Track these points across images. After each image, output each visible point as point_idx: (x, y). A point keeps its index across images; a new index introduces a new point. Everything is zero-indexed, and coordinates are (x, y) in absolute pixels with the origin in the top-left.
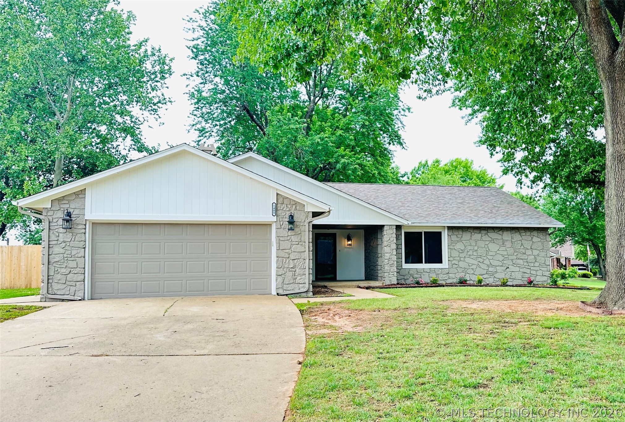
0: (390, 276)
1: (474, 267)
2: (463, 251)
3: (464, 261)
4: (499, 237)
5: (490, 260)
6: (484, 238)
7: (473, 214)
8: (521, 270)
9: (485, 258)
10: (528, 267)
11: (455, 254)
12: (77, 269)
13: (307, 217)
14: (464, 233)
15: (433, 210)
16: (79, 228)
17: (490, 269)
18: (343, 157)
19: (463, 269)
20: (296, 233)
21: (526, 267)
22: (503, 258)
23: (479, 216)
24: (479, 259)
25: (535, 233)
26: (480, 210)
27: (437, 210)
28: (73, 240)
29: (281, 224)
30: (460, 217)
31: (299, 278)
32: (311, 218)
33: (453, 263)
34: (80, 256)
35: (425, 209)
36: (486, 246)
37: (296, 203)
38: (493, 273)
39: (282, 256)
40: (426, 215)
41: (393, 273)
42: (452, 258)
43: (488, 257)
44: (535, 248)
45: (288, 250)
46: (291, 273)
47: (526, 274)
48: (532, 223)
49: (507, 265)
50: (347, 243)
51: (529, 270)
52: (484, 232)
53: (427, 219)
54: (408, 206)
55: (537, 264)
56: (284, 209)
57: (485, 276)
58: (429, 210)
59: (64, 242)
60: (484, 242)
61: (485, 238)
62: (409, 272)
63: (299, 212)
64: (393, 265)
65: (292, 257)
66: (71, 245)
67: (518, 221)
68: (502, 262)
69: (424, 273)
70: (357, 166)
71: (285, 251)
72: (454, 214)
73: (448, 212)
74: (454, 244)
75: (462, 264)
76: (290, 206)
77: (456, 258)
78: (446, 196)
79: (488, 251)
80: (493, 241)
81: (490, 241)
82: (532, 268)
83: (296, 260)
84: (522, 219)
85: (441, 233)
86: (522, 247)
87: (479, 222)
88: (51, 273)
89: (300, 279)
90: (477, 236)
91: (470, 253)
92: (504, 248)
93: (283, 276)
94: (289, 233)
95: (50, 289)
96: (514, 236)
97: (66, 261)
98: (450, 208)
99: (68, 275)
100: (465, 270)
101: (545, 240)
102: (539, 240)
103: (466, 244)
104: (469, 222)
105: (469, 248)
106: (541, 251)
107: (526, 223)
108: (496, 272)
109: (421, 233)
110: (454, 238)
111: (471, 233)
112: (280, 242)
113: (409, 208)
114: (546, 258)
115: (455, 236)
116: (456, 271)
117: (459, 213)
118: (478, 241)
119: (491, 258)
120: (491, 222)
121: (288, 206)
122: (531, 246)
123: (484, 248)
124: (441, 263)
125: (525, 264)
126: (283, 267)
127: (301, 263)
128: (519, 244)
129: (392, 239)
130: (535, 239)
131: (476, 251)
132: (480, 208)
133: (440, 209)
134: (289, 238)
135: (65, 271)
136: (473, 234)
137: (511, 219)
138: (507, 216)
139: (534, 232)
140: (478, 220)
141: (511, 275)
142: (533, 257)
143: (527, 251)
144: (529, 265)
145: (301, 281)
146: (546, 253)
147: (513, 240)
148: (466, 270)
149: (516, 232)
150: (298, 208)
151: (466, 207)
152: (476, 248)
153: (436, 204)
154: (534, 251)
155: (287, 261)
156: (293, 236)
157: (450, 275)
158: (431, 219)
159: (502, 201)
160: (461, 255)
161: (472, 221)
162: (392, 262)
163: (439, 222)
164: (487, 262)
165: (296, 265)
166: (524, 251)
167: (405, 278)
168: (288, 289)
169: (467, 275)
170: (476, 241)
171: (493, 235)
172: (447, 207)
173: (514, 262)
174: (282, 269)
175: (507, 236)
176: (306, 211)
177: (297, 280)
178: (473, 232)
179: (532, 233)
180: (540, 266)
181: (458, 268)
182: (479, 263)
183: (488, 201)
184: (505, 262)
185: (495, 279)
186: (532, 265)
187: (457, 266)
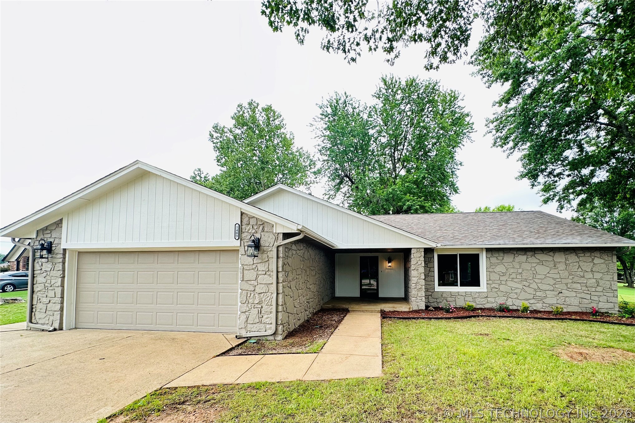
0: (417, 301)
1: (518, 291)
2: (504, 274)
3: (506, 284)
4: (551, 258)
5: (538, 284)
6: (530, 260)
7: (517, 235)
8: (579, 295)
9: (531, 282)
10: (588, 292)
11: (495, 277)
12: (54, 299)
13: (276, 239)
14: (505, 255)
15: (471, 232)
16: (58, 257)
17: (538, 294)
18: (408, 201)
19: (505, 293)
20: (262, 260)
21: (584, 292)
22: (555, 282)
23: (524, 236)
24: (524, 282)
25: (597, 254)
26: (525, 231)
27: (476, 232)
28: (52, 269)
29: (246, 250)
30: (500, 238)
31: (265, 317)
32: (282, 241)
33: (492, 286)
34: (57, 286)
35: (462, 232)
36: (533, 269)
37: (264, 223)
38: (541, 298)
39: (246, 289)
40: (463, 237)
41: (421, 298)
42: (491, 281)
43: (536, 280)
44: (597, 270)
45: (253, 282)
46: (256, 310)
47: (584, 300)
48: (594, 242)
49: (560, 290)
50: (387, 265)
51: (589, 296)
52: (530, 254)
53: (462, 241)
54: (446, 230)
55: (599, 289)
56: (250, 231)
57: (532, 301)
58: (467, 232)
59: (46, 271)
60: (530, 265)
61: (533, 260)
62: (442, 295)
63: (267, 234)
64: (421, 290)
65: (258, 290)
66: (51, 275)
67: (574, 241)
68: (554, 286)
69: (459, 297)
70: (418, 207)
71: (249, 282)
72: (494, 235)
73: (487, 234)
74: (494, 267)
75: (502, 288)
76: (256, 227)
77: (496, 282)
78: (487, 220)
79: (535, 274)
80: (541, 263)
81: (538, 264)
82: (592, 293)
83: (263, 294)
84: (579, 238)
85: (478, 255)
86: (580, 270)
87: (525, 242)
88: (34, 302)
89: (267, 318)
90: (522, 258)
91: (514, 276)
92: (556, 271)
93: (247, 313)
94: (255, 260)
95: (34, 318)
96: (569, 257)
97: (47, 291)
98: (490, 230)
99: (49, 305)
100: (507, 295)
101: (610, 262)
102: (603, 261)
103: (508, 267)
104: (511, 243)
105: (512, 270)
106: (606, 274)
107: (586, 242)
108: (546, 297)
109: (457, 255)
110: (494, 260)
111: (514, 255)
112: (244, 271)
113: (446, 231)
114: (612, 283)
115: (495, 258)
116: (496, 295)
117: (500, 234)
118: (523, 264)
119: (540, 281)
120: (539, 242)
121: (254, 227)
122: (592, 268)
123: (530, 271)
124: (479, 286)
125: (584, 288)
126: (247, 302)
127: (269, 298)
128: (575, 266)
129: (419, 263)
130: (597, 261)
131: (520, 273)
132: (524, 229)
133: (479, 231)
134: (254, 266)
135: (45, 300)
136: (516, 255)
137: (565, 238)
138: (559, 236)
139: (595, 252)
140: (523, 240)
141: (565, 301)
142: (594, 281)
143: (586, 274)
144: (588, 290)
145: (268, 321)
146: (612, 277)
147: (567, 262)
148: (508, 293)
149: (571, 253)
150: (266, 229)
151: (508, 228)
152: (520, 271)
153: (476, 227)
154: (595, 273)
155: (252, 295)
156: (259, 264)
157: (489, 299)
158: (467, 241)
159: (549, 222)
160: (502, 278)
161: (515, 241)
162: (420, 286)
163: (475, 244)
164: (534, 286)
165: (262, 301)
166: (582, 274)
167: (438, 301)
168: (252, 330)
169: (510, 299)
170: (520, 263)
171: (542, 257)
172: (487, 229)
173: (569, 286)
174: (246, 305)
175: (560, 258)
176: (274, 232)
177: (263, 319)
178: (517, 254)
179: (592, 254)
180: (604, 291)
181: (498, 292)
182: (524, 287)
183: (533, 222)
184: (557, 286)
185: (544, 305)
186: (594, 289)
187: (497, 290)
